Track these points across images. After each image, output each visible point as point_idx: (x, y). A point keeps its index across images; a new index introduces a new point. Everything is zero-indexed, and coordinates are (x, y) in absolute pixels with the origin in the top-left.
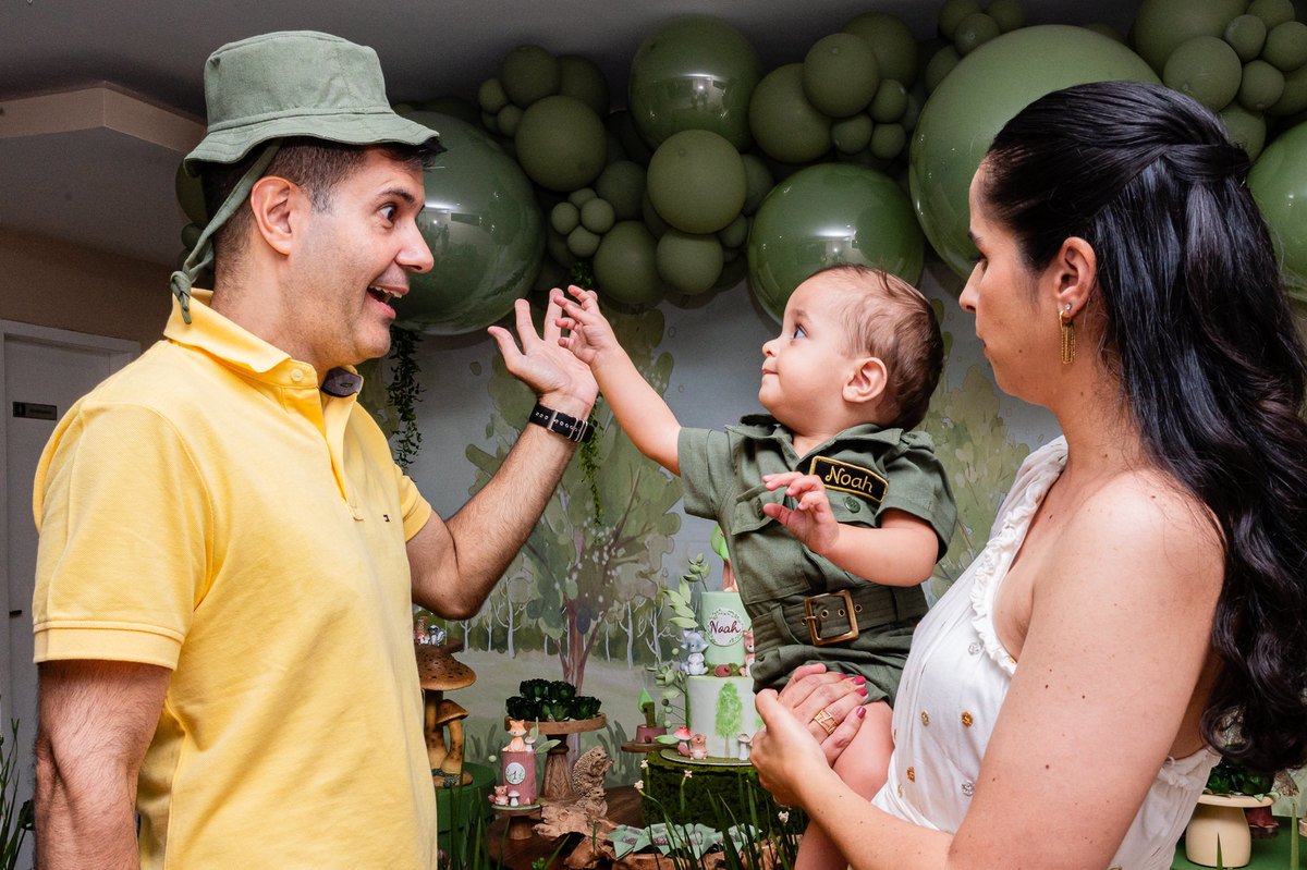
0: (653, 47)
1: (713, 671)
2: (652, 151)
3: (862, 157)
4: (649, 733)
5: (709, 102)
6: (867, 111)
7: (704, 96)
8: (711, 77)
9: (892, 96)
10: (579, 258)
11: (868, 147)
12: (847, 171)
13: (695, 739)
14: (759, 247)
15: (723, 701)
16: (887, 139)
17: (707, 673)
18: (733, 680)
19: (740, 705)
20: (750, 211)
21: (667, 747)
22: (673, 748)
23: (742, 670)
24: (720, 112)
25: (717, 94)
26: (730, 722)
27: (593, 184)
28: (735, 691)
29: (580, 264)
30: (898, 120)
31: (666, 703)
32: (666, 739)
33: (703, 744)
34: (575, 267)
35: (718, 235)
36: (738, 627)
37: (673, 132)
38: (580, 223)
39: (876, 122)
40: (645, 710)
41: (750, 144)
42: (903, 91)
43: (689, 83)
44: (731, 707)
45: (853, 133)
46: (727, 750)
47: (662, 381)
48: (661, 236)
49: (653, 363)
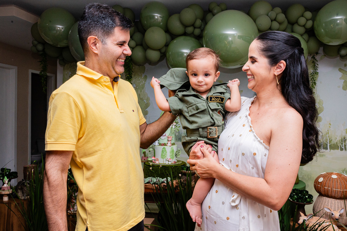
0: (146, 8)
1: (160, 144)
2: (145, 31)
3: (192, 35)
4: (145, 158)
5: (158, 20)
6: (193, 25)
7: (157, 19)
8: (159, 15)
9: (198, 23)
11: (193, 33)
12: (188, 38)
13: (156, 159)
14: (169, 53)
15: (163, 151)
16: (197, 32)
17: (159, 145)
18: (165, 146)
19: (167, 152)
20: (167, 45)
21: (150, 161)
22: (151, 161)
23: (167, 145)
24: (161, 23)
25: (160, 19)
26: (164, 156)
28: (165, 149)
30: (199, 28)
31: (150, 151)
32: (150, 159)
33: (158, 160)
35: (159, 50)
36: (166, 135)
37: (150, 27)
39: (195, 28)
40: (144, 153)
41: (167, 30)
42: (201, 21)
43: (154, 16)
44: (164, 152)
45: (190, 30)
46: (163, 162)
47: (145, 81)
48: (147, 49)
49: (143, 77)
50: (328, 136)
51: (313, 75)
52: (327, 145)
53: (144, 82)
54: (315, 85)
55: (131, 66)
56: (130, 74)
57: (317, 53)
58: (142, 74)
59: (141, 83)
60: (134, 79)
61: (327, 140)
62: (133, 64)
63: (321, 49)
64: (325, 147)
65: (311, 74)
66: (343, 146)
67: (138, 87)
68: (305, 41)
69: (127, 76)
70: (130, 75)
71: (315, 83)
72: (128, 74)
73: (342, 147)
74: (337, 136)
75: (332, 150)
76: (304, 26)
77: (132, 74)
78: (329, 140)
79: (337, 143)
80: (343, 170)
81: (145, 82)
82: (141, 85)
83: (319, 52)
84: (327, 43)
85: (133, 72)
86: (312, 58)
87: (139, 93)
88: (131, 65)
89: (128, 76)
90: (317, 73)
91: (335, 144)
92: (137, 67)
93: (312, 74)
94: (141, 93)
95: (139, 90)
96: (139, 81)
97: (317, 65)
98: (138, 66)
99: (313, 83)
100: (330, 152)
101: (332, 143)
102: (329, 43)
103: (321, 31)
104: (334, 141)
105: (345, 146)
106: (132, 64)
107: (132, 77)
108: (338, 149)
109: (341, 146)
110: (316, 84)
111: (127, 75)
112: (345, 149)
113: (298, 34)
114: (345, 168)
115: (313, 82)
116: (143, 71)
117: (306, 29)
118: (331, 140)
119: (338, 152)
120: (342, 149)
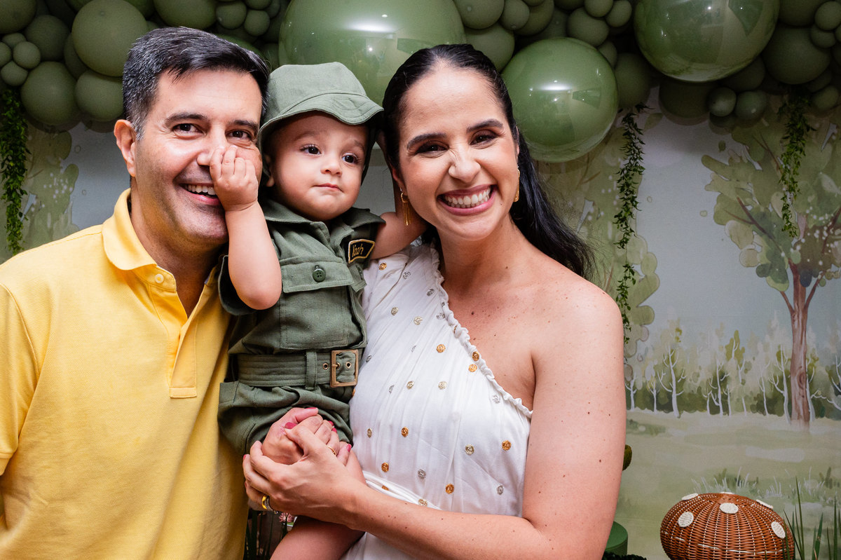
2: (75, 12)
3: (238, 32)
10: (9, 86)
11: (242, 26)
16: (257, 21)
27: (23, 31)
29: (10, 91)
30: (265, 9)
34: (6, 93)
38: (12, 59)
39: (249, 8)
41: (152, 13)
45: (232, 14)
47: (69, 186)
48: (79, 76)
49: (62, 171)
50: (672, 367)
51: (627, 175)
52: (669, 396)
53: (65, 187)
54: (635, 206)
55: (20, 130)
56: (20, 157)
57: (640, 107)
58: (60, 159)
59: (57, 192)
60: (31, 175)
61: (671, 381)
62: (28, 124)
63: (655, 92)
64: (662, 403)
65: (623, 171)
66: (717, 401)
67: (43, 206)
68: (609, 64)
69: (8, 166)
70: (20, 161)
71: (633, 199)
72: (10, 158)
73: (716, 404)
74: (700, 368)
75: (685, 413)
76: (604, 18)
77: (24, 158)
78: (677, 379)
79: (699, 389)
80: (720, 475)
81: (71, 189)
82: (55, 197)
83: (647, 105)
84: (674, 73)
85: (28, 151)
86: (624, 120)
87: (49, 225)
88: (23, 129)
89: (12, 164)
90: (638, 170)
91: (695, 392)
92: (42, 135)
93: (625, 172)
94: (55, 225)
95: (49, 216)
96: (50, 186)
97: (638, 145)
98: (47, 131)
99: (629, 202)
100: (679, 417)
101: (686, 389)
102: (680, 72)
103: (659, 34)
104: (692, 385)
105: (725, 397)
106: (24, 124)
107: (24, 170)
108: (703, 408)
109: (711, 399)
110: (637, 203)
111: (7, 162)
112: (726, 410)
113: (586, 42)
114: (725, 470)
115: (629, 199)
116: (64, 150)
117: (610, 26)
118: (683, 381)
119: (702, 419)
120: (714, 410)
